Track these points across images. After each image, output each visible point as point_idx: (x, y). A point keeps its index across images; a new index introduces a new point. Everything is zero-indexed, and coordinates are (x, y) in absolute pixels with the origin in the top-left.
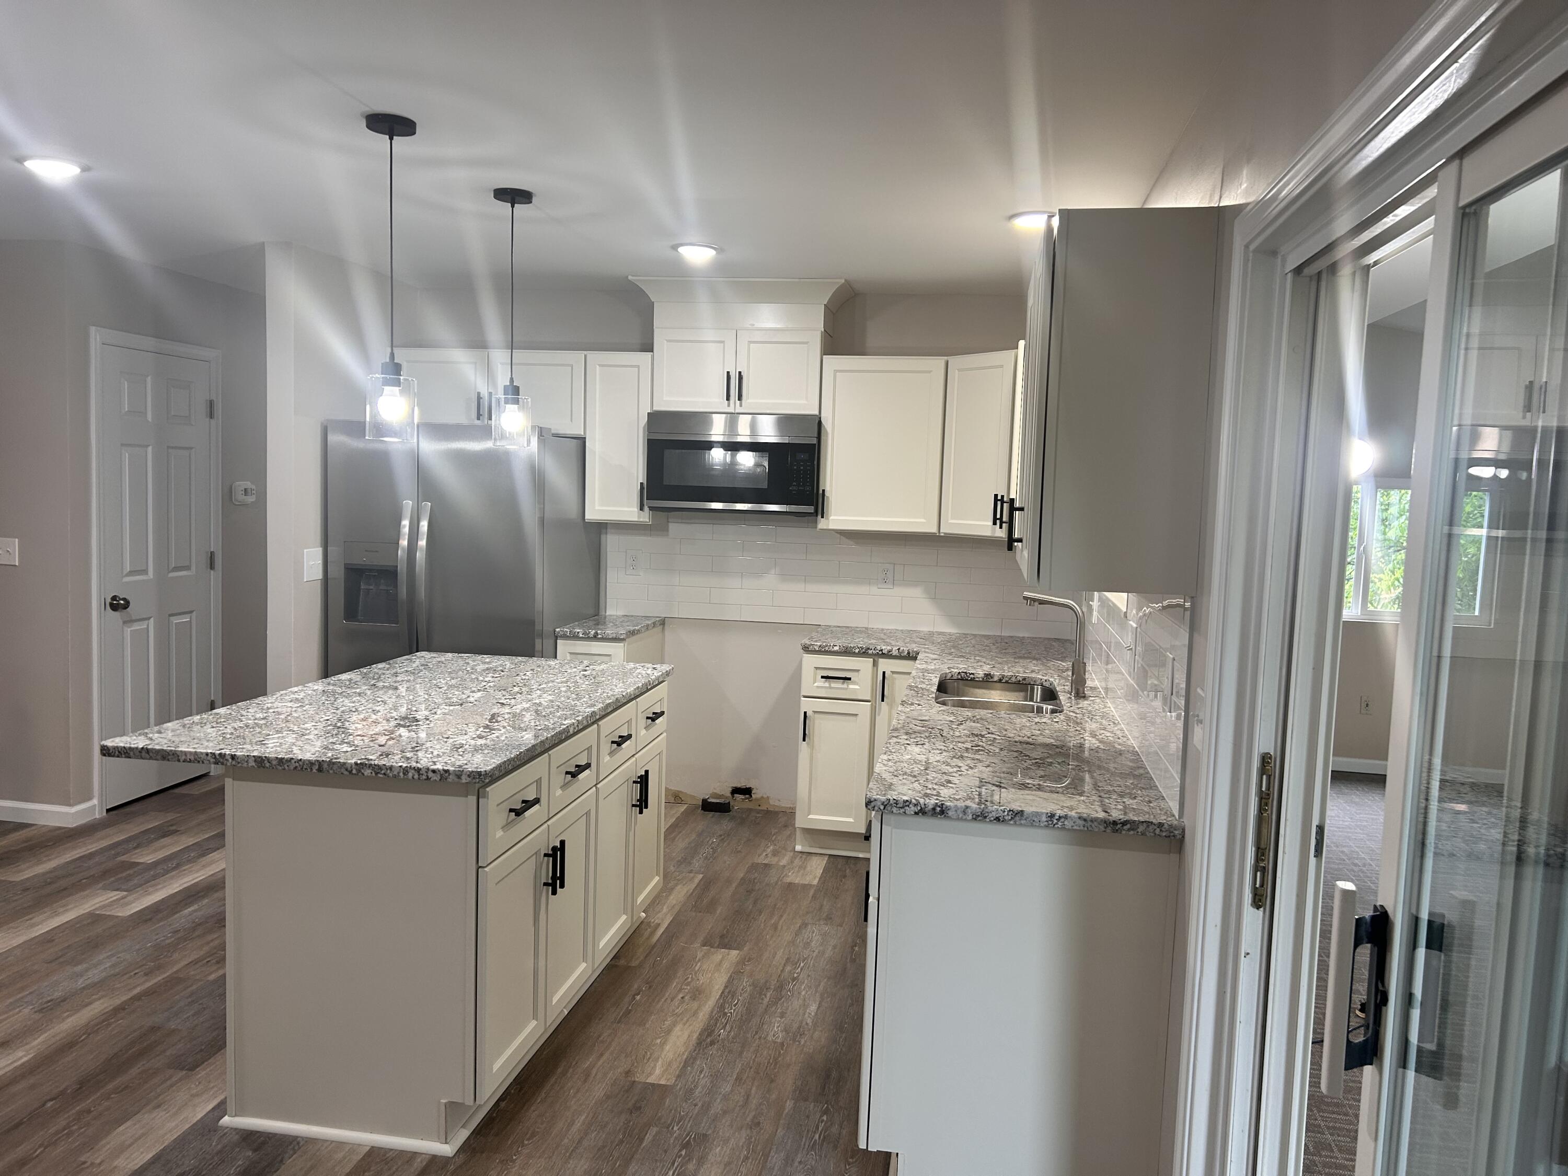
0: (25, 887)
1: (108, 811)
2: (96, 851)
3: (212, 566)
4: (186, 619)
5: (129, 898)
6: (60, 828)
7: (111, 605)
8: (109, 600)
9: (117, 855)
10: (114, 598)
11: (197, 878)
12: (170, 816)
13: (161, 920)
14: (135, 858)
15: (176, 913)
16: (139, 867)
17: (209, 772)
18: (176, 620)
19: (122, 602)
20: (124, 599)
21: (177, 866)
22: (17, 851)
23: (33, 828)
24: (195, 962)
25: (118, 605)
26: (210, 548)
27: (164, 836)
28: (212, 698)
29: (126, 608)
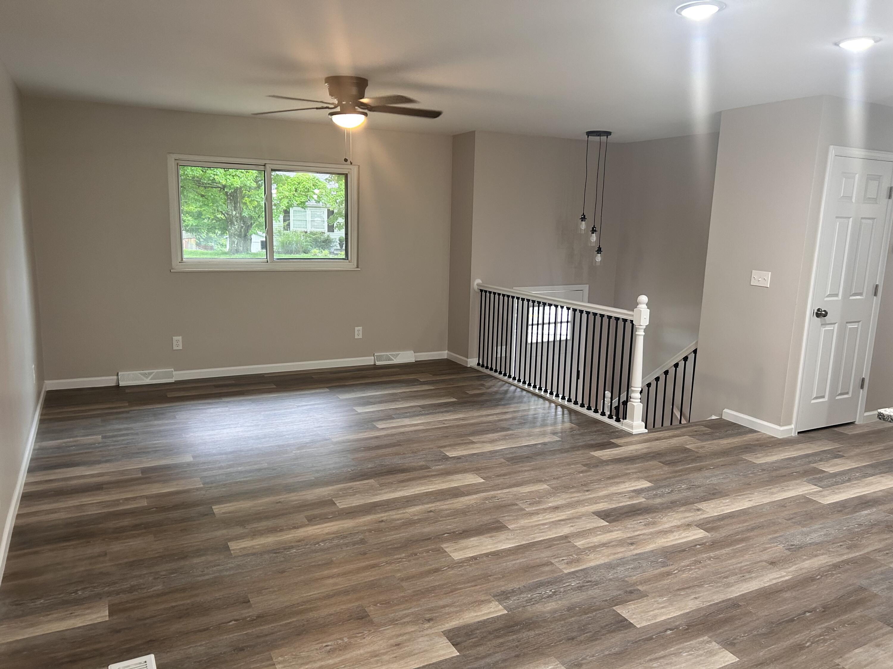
0: (764, 468)
1: (799, 433)
2: (797, 457)
3: (875, 294)
4: (855, 326)
5: (824, 493)
6: (773, 437)
7: (817, 313)
8: (816, 311)
9: (810, 462)
10: (818, 310)
11: (865, 491)
12: (836, 445)
13: (848, 514)
14: (821, 467)
15: (857, 512)
16: (824, 475)
17: (855, 422)
18: (850, 326)
19: (824, 313)
20: (825, 311)
21: (849, 480)
22: (755, 445)
23: (759, 433)
24: (879, 551)
25: (820, 314)
26: (876, 282)
27: (836, 458)
28: (863, 377)
29: (825, 316)
